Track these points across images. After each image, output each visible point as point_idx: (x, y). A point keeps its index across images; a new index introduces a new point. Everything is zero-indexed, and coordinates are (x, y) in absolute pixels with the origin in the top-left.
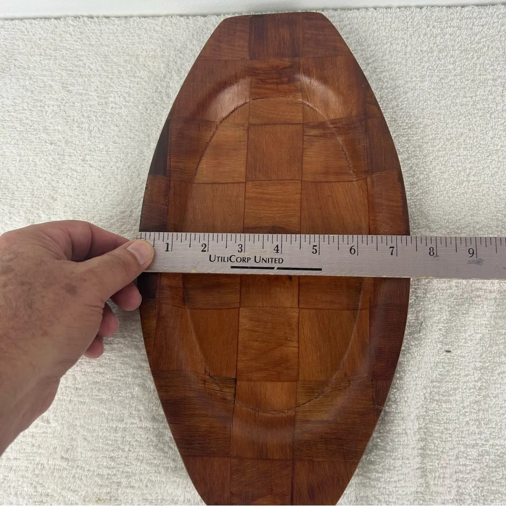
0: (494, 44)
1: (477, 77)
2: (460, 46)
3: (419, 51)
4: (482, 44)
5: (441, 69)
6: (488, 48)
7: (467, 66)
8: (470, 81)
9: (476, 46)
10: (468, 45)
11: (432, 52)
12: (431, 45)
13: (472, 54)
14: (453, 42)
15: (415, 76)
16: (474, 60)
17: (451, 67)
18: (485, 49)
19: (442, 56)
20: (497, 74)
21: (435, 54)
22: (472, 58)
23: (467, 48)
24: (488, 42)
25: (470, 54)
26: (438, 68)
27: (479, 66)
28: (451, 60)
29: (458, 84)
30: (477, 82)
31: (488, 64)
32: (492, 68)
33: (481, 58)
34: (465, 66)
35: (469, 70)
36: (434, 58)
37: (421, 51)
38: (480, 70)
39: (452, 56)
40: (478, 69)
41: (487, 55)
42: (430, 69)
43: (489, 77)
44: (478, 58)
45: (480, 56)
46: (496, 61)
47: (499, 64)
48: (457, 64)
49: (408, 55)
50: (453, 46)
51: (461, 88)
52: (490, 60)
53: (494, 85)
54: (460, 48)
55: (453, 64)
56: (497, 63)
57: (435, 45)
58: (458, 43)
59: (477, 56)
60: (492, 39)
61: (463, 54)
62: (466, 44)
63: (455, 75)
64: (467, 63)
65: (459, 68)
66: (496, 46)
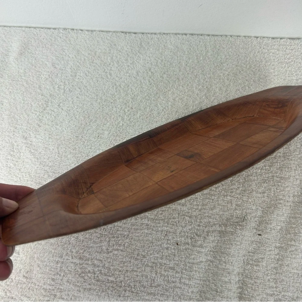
0: (298, 60)
1: (287, 78)
2: (278, 60)
3: (254, 61)
4: (291, 60)
5: (267, 71)
6: (294, 62)
7: (281, 71)
8: (283, 79)
9: (288, 61)
10: (283, 60)
11: (262, 62)
12: (261, 58)
13: (285, 65)
14: (274, 57)
15: (251, 74)
16: (286, 68)
17: (272, 71)
18: (293, 63)
19: (268, 65)
20: (299, 77)
21: (263, 63)
22: (285, 67)
23: (282, 61)
24: (294, 59)
25: (283, 64)
26: (265, 71)
27: (288, 72)
28: (272, 67)
29: (276, 80)
30: (287, 80)
31: (294, 71)
32: (296, 73)
33: (290, 68)
34: (280, 71)
35: (283, 73)
36: (263, 65)
37: (256, 61)
38: (289, 74)
39: (273, 65)
40: (288, 73)
41: (294, 66)
42: (260, 71)
43: (294, 78)
44: (288, 67)
45: (290, 66)
46: (299, 70)
47: (300, 71)
48: (276, 69)
49: (248, 62)
50: (274, 60)
51: (277, 83)
52: (295, 69)
53: (296, 83)
54: (278, 61)
55: (274, 69)
56: (299, 71)
57: (264, 58)
58: (277, 58)
59: (288, 66)
60: (297, 57)
61: (280, 64)
62: (282, 59)
63: (274, 76)
64: (281, 70)
65: (277, 72)
66: (299, 61)
